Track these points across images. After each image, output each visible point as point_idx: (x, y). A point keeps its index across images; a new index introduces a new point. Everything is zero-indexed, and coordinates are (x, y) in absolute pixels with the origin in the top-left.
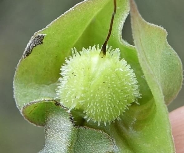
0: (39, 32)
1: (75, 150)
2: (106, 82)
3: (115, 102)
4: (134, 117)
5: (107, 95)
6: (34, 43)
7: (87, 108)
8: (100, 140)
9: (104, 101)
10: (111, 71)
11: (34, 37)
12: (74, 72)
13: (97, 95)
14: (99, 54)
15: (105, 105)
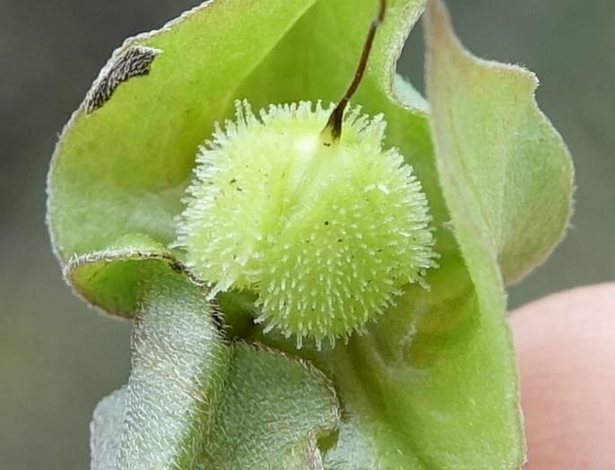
0: (141, 39)
1: (220, 411)
2: (334, 222)
3: (354, 285)
4: (410, 323)
5: (332, 262)
6: (122, 70)
7: (268, 293)
8: (299, 388)
9: (322, 279)
10: (352, 189)
11: (124, 50)
12: (236, 178)
13: (302, 261)
14: (318, 135)
15: (325, 291)
